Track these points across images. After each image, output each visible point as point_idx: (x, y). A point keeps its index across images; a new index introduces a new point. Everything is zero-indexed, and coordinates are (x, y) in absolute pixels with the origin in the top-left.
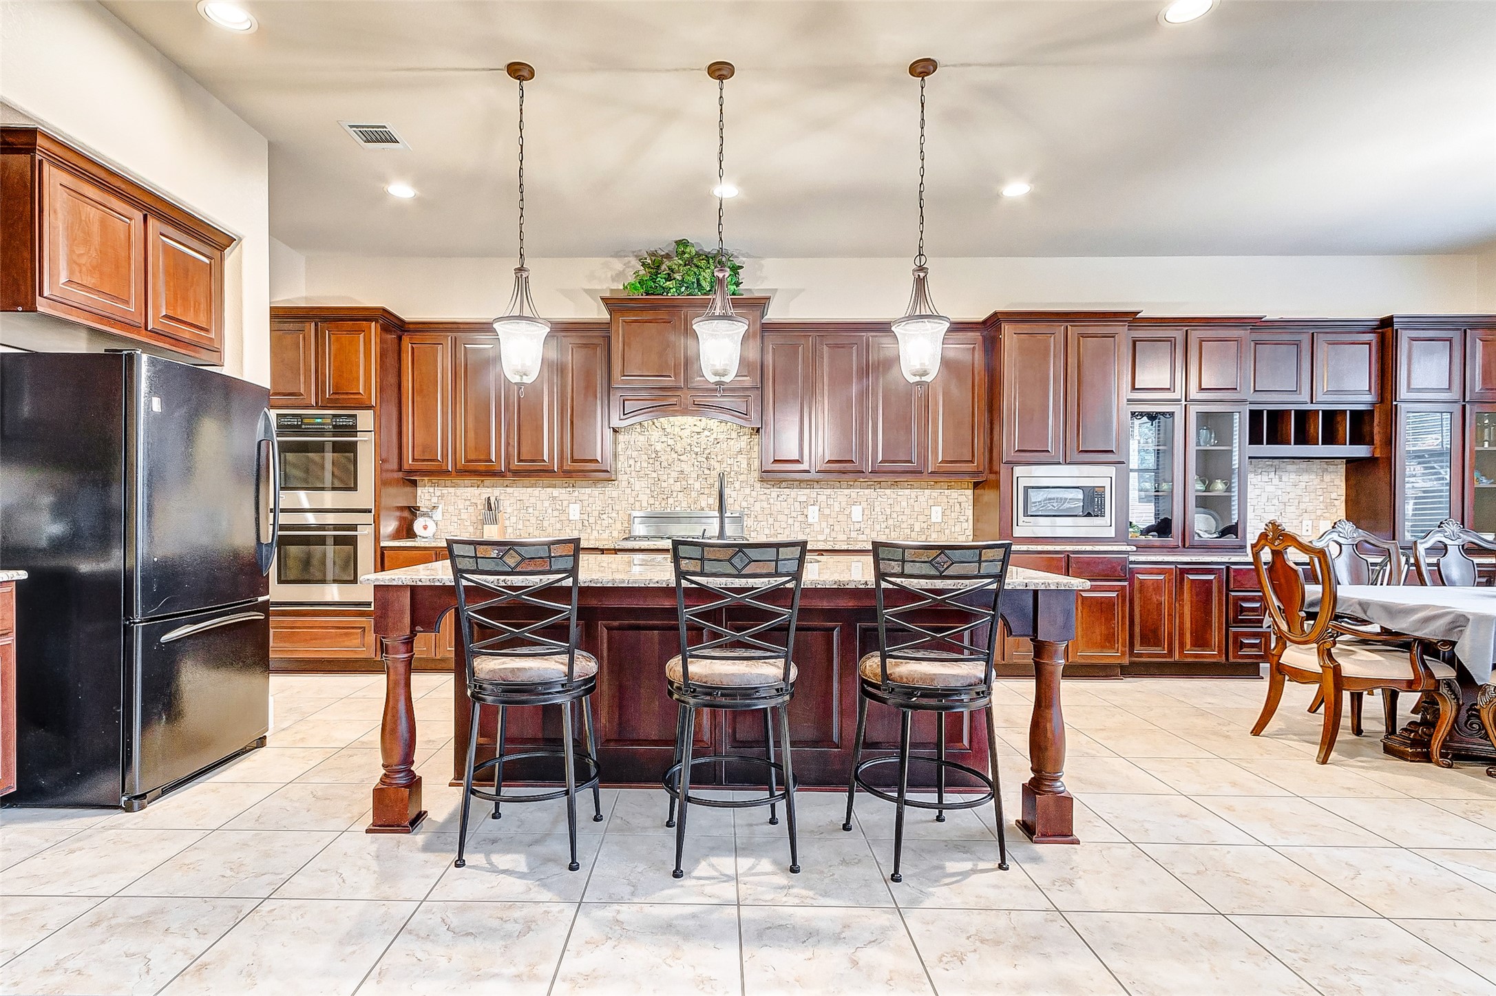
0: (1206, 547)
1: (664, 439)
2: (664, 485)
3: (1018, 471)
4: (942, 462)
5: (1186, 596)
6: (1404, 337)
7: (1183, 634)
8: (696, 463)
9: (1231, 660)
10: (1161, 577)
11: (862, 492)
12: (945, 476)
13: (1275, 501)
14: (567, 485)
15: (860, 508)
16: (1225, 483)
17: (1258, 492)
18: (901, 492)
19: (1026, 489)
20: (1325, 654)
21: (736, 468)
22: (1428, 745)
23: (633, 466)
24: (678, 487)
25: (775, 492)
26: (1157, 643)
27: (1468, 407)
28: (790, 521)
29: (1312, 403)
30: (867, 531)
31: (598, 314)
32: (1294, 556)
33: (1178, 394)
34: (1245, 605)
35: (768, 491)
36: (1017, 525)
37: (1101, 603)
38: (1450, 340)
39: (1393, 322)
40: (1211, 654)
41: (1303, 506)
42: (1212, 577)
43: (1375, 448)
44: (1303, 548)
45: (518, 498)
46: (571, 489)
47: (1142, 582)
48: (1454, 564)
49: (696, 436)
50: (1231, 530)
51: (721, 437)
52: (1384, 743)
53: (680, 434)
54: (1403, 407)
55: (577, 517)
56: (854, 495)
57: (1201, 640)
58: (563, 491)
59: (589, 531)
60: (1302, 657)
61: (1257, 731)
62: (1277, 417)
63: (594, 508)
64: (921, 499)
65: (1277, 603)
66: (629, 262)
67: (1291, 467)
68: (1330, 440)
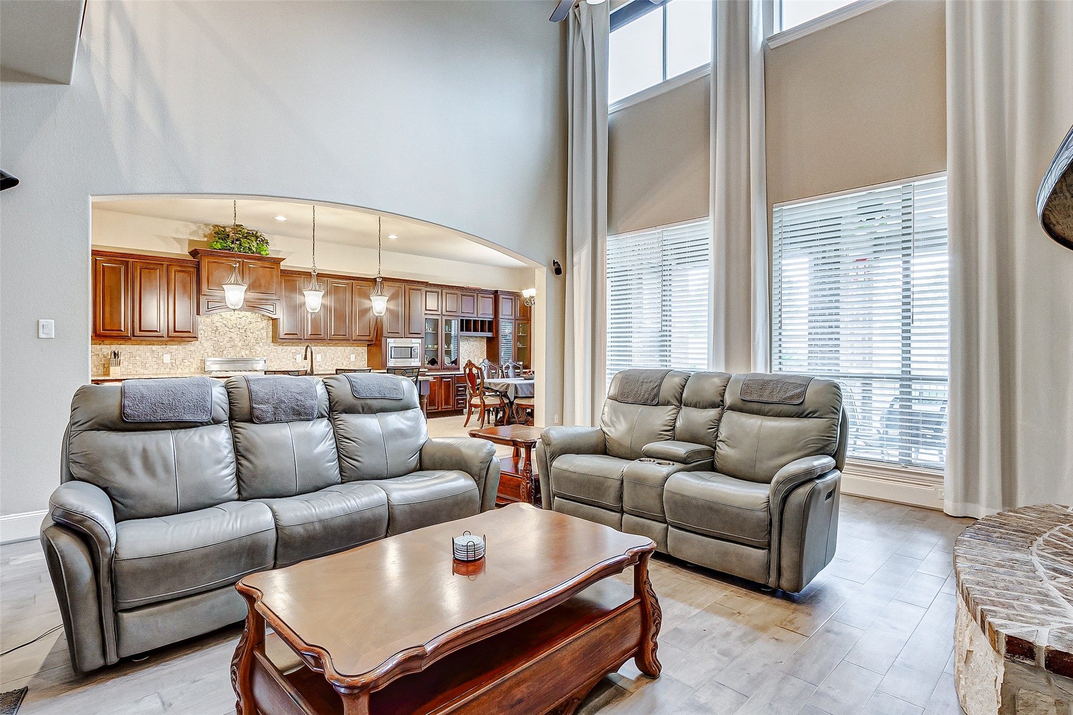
0: (448, 369)
1: (221, 320)
2: (221, 344)
3: (389, 340)
4: (358, 335)
5: (443, 387)
6: (501, 297)
7: (442, 401)
8: (239, 333)
9: (456, 409)
10: (436, 380)
11: (321, 348)
12: (357, 342)
13: (468, 352)
14: (161, 344)
15: (320, 355)
16: (453, 346)
17: (463, 349)
18: (338, 348)
19: (392, 348)
20: (481, 399)
21: (260, 336)
22: (503, 422)
23: (203, 334)
24: (229, 345)
25: (280, 348)
26: (434, 405)
27: (516, 321)
28: (288, 362)
29: (477, 317)
30: (323, 366)
31: (181, 251)
32: (475, 371)
33: (439, 313)
34: (460, 389)
35: (277, 347)
36: (389, 362)
38: (512, 299)
39: (498, 292)
40: (450, 408)
41: (475, 353)
42: (450, 380)
43: (494, 334)
44: (476, 368)
45: (129, 351)
46: (164, 346)
48: (511, 372)
49: (239, 319)
50: (455, 362)
51: (253, 321)
53: (231, 318)
54: (500, 320)
55: (169, 361)
56: (317, 349)
57: (447, 403)
58: (159, 347)
59: (176, 369)
60: (476, 401)
61: (465, 426)
62: (468, 321)
63: (179, 356)
64: (346, 351)
65: (470, 385)
66: (200, 226)
67: (472, 339)
68: (482, 330)
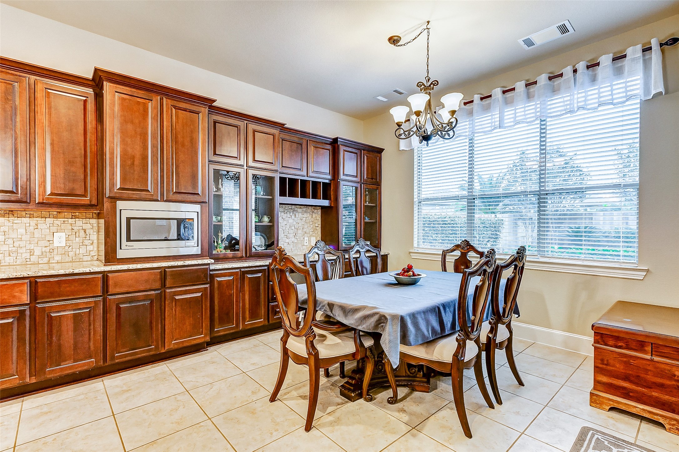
0: (259, 256)
3: (120, 204)
4: (52, 194)
5: (247, 288)
6: (342, 148)
7: (244, 312)
9: (269, 322)
10: (231, 278)
13: (293, 228)
16: (269, 218)
17: (285, 223)
19: (128, 220)
20: (310, 344)
26: (230, 321)
27: (362, 185)
29: (307, 176)
33: (243, 162)
36: (121, 249)
37: (190, 302)
38: (357, 154)
39: (338, 141)
40: (260, 321)
41: (305, 230)
42: (260, 275)
43: (332, 202)
47: (219, 282)
52: (340, 389)
54: (342, 183)
57: (254, 314)
60: (297, 345)
62: (293, 182)
67: (300, 210)
68: (315, 196)
